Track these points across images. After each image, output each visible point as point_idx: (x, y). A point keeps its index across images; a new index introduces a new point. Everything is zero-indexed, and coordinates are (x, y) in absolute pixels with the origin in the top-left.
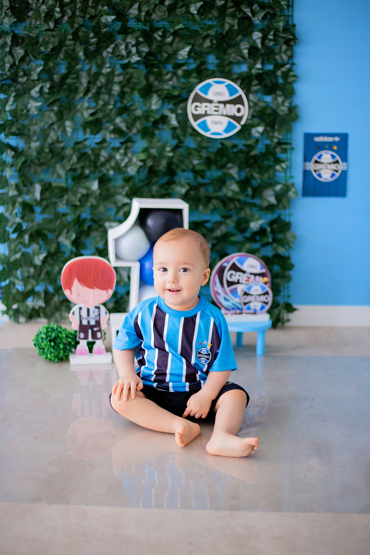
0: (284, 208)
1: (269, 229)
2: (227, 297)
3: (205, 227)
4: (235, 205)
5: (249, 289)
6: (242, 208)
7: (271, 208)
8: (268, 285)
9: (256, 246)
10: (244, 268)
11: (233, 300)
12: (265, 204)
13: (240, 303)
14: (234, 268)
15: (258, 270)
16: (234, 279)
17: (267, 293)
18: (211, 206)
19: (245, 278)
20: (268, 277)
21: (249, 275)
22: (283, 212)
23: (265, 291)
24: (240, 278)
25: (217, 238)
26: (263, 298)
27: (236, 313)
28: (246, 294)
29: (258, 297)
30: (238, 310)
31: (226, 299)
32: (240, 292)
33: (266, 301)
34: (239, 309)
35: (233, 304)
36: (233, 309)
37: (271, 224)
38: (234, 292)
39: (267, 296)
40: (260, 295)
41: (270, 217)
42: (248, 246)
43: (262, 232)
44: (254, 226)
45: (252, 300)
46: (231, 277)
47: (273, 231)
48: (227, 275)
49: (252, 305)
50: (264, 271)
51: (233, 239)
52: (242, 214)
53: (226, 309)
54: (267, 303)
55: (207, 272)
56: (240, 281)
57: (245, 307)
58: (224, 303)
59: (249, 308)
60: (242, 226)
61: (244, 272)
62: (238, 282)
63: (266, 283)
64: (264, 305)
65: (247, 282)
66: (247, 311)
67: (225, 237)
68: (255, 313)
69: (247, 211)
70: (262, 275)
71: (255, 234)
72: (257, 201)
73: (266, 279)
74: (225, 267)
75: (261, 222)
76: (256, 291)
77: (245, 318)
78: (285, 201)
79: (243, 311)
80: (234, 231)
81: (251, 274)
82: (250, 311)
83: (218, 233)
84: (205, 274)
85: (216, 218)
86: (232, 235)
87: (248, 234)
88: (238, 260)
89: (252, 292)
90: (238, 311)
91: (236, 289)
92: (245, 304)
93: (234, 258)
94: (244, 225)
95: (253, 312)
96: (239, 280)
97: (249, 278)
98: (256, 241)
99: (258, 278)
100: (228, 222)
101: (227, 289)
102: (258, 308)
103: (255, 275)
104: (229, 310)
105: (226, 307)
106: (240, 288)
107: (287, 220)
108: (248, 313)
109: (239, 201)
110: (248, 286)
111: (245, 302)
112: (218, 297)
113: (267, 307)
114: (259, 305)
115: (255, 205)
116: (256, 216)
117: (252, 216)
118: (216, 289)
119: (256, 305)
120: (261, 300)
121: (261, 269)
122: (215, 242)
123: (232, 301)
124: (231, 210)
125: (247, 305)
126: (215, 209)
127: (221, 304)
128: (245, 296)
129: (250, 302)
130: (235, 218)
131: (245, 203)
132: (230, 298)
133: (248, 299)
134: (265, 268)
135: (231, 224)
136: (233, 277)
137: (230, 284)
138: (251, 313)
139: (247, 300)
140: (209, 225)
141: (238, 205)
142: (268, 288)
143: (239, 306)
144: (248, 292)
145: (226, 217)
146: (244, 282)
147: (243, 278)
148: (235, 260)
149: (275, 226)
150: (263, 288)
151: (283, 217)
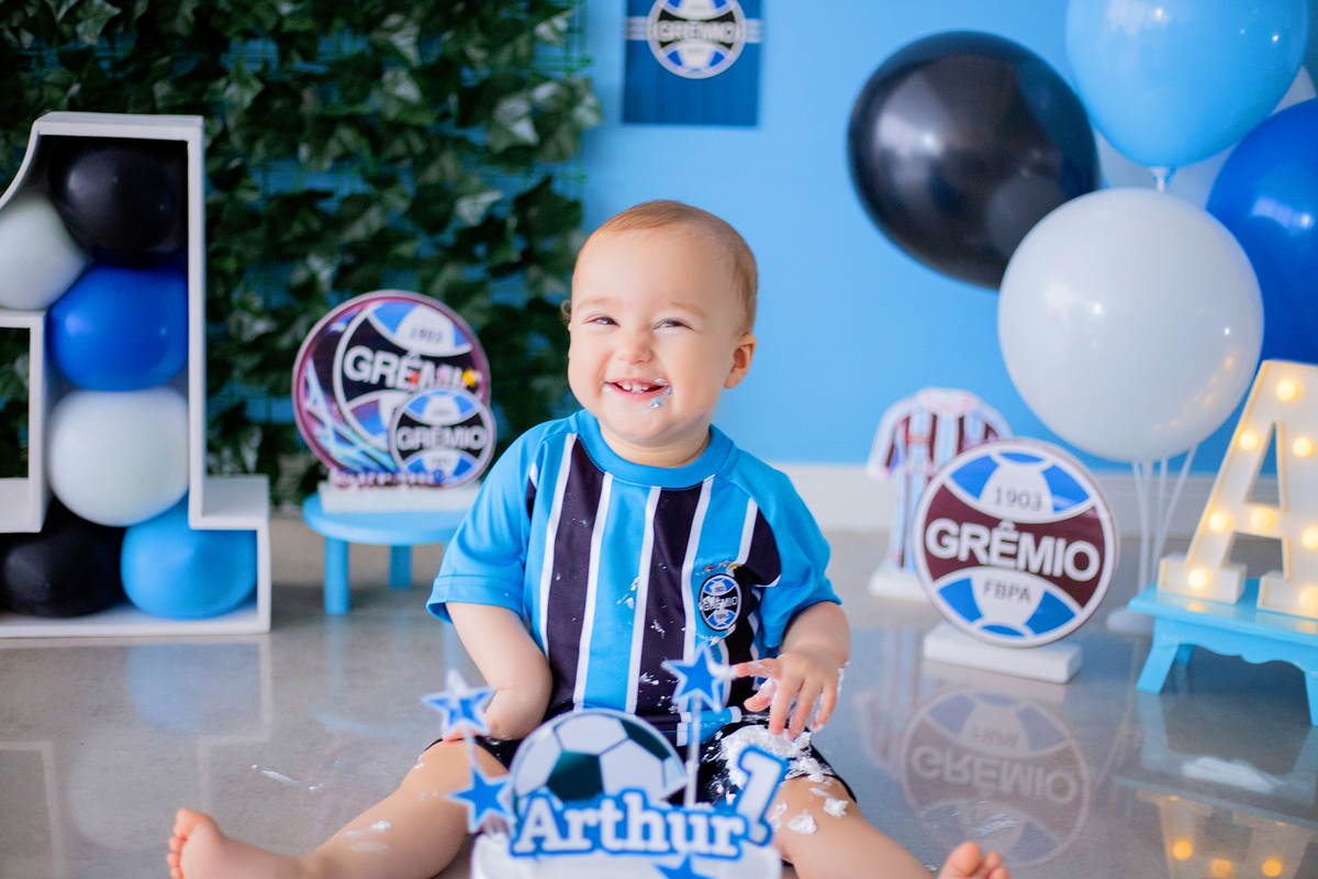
0: (562, 156)
1: (512, 222)
2: (347, 433)
3: (317, 212)
4: (408, 144)
5: (420, 404)
6: (429, 157)
7: (518, 155)
8: (480, 394)
9: (474, 273)
10: (400, 338)
11: (364, 441)
12: (501, 144)
13: (389, 453)
14: (368, 337)
15: (448, 346)
16: (369, 373)
17: (475, 421)
18: (334, 148)
19: (404, 373)
20: (480, 370)
21: (417, 364)
22: (558, 169)
23: (469, 415)
24: (389, 372)
25: (352, 247)
26: (465, 437)
27: (376, 483)
28: (407, 422)
29: (447, 433)
30: (382, 474)
31: (341, 439)
32: (387, 417)
33: (475, 446)
34: (385, 469)
35: (364, 453)
36: (367, 470)
37: (523, 202)
38: (369, 415)
39: (476, 430)
40: (453, 427)
41: (522, 182)
42: (451, 274)
43: (490, 227)
44: (470, 210)
45: (428, 443)
46: (356, 368)
47: (524, 229)
48: (343, 362)
49: (427, 458)
50: (465, 348)
51: (406, 250)
52: (432, 175)
53: (342, 468)
54: (476, 453)
55: (745, 346)
56: (390, 382)
57: (404, 465)
58: (337, 451)
59: (418, 468)
60: (431, 209)
61: (401, 352)
62: (381, 385)
63: (472, 389)
64: (469, 458)
65: (412, 387)
66: (413, 478)
67: (381, 243)
68: (438, 484)
69: (448, 164)
70: (461, 362)
71: (470, 236)
72: (477, 135)
73: (473, 376)
74: (338, 336)
75: (489, 198)
76: (441, 412)
77: (405, 500)
78: (564, 137)
79: (402, 477)
80: (408, 226)
81: (424, 358)
82: (422, 478)
83: (357, 231)
84: (739, 351)
85: (350, 184)
86: (403, 237)
87: (448, 237)
88: (378, 313)
89: (426, 416)
90: (383, 478)
91: (375, 404)
92: (405, 454)
93: (370, 308)
94: (440, 208)
95: (431, 479)
96: (383, 378)
97: (418, 371)
98: (474, 260)
99: (445, 370)
100: (390, 196)
101: (346, 408)
102: (449, 469)
103: (438, 361)
104: (355, 473)
105: (343, 462)
106: (389, 404)
107: (571, 195)
108: (417, 484)
109: (421, 130)
110: (416, 397)
111: (404, 448)
112: (317, 430)
113: (477, 465)
115: (470, 147)
116: (475, 181)
117: (462, 180)
118: (307, 405)
119: (441, 457)
120: (456, 443)
121: (458, 343)
122: (349, 259)
123: (362, 446)
124: (397, 159)
125: (412, 459)
126: (345, 158)
127: (326, 454)
128: (406, 430)
129: (421, 448)
130: (408, 186)
131: (443, 139)
132: (354, 431)
133: (415, 438)
135: (399, 200)
136: (362, 365)
137: (354, 389)
138: (427, 485)
139: (412, 443)
140: (329, 206)
141: (419, 146)
142: (478, 405)
143: (385, 460)
144: (413, 415)
145: (384, 182)
146: (401, 383)
147: (397, 369)
148: (369, 312)
149: (533, 212)
150: (464, 406)
151: (558, 187)
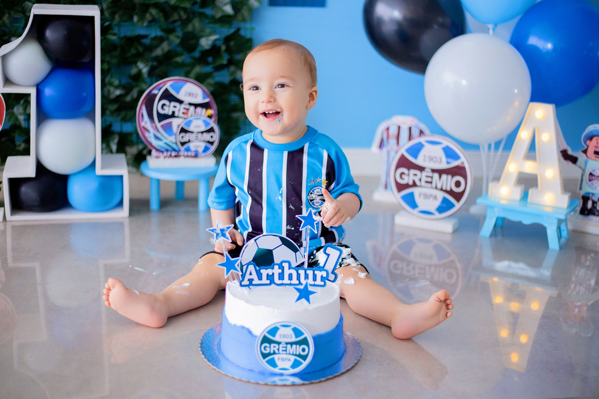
0: (244, 20)
1: (223, 48)
2: (159, 135)
3: (141, 44)
4: (179, 15)
5: (189, 123)
6: (188, 21)
7: (226, 20)
8: (213, 119)
9: (208, 69)
10: (180, 96)
11: (166, 139)
12: (219, 15)
13: (176, 143)
14: (168, 96)
15: (200, 100)
16: (168, 111)
17: (211, 130)
18: (148, 17)
19: (182, 110)
20: (213, 109)
21: (187, 107)
22: (242, 25)
23: (209, 128)
24: (176, 110)
25: (156, 59)
26: (207, 136)
27: (171, 156)
28: (183, 131)
29: (200, 135)
30: (173, 152)
31: (157, 138)
32: (175, 129)
33: (211, 140)
34: (174, 150)
35: (166, 143)
36: (167, 150)
37: (228, 39)
38: (168, 128)
39: (211, 134)
40: (202, 132)
41: (227, 31)
42: (198, 69)
43: (214, 50)
44: (206, 43)
45: (192, 139)
46: (162, 108)
47: (228, 50)
48: (157, 106)
49: (192, 146)
50: (207, 100)
51: (179, 59)
52: (190, 28)
53: (157, 150)
54: (212, 143)
55: (313, 92)
56: (176, 114)
57: (182, 148)
58: (155, 143)
59: (188, 150)
60: (190, 42)
61: (181, 102)
62: (173, 115)
63: (210, 117)
64: (209, 145)
65: (185, 116)
66: (186, 154)
67: (168, 57)
68: (196, 156)
69: (196, 23)
70: (205, 106)
71: (206, 53)
72: (208, 11)
73: (210, 112)
74: (155, 95)
75: (214, 38)
76: (197, 127)
77: (183, 162)
78: (245, 12)
79: (181, 153)
80: (180, 49)
81: (190, 104)
82: (189, 154)
83: (158, 52)
84: (311, 94)
85: (155, 32)
86: (178, 55)
87: (197, 54)
88: (171, 86)
89: (191, 128)
90: (174, 154)
91: (170, 123)
92: (183, 144)
93: (168, 84)
94: (193, 42)
95: (193, 154)
96: (173, 112)
97: (188, 110)
98: (207, 64)
99: (199, 109)
100: (172, 37)
101: (159, 125)
102: (201, 150)
103: (196, 106)
104: (162, 152)
105: (157, 148)
106: (176, 123)
107: (248, 36)
108: (187, 156)
109: (185, 9)
110: (187, 120)
111: (182, 141)
112: (147, 134)
113: (213, 148)
114: (201, 146)
115: (205, 16)
116: (208, 31)
117: (202, 30)
118: (143, 124)
119: (197, 145)
120: (203, 139)
121: (204, 98)
122: (155, 64)
123: (165, 141)
124: (174, 22)
125: (186, 146)
126: (153, 21)
127: (151, 144)
128: (183, 134)
129: (189, 141)
130: (179, 33)
131: (194, 13)
132: (162, 135)
133: (187, 137)
134: (208, 97)
135: (175, 39)
136: (165, 107)
137: (162, 117)
138: (192, 157)
139: (185, 139)
140: (147, 41)
141: (184, 16)
142: (213, 124)
143: (175, 146)
144: (186, 128)
145: (170, 31)
146: (181, 115)
147: (179, 109)
148: (167, 86)
149: (232, 43)
150: (206, 124)
151: (242, 33)
